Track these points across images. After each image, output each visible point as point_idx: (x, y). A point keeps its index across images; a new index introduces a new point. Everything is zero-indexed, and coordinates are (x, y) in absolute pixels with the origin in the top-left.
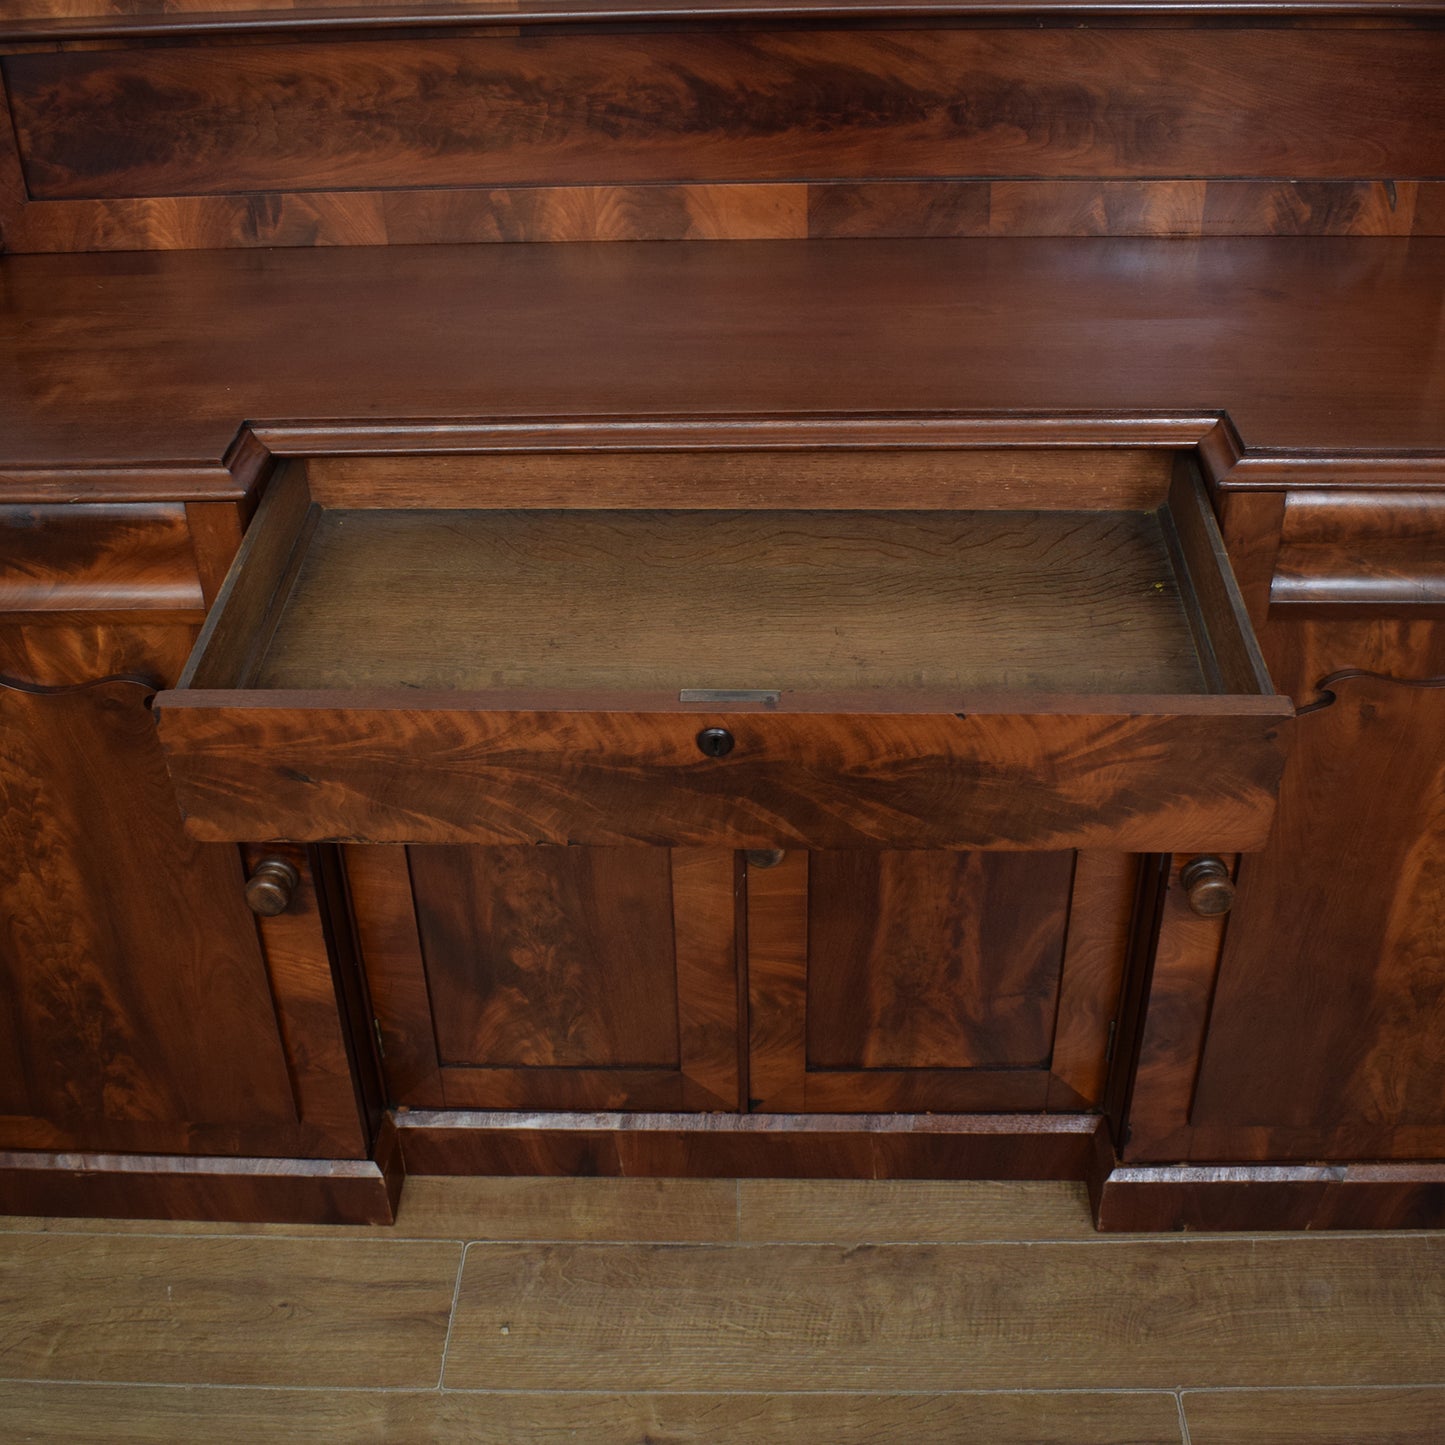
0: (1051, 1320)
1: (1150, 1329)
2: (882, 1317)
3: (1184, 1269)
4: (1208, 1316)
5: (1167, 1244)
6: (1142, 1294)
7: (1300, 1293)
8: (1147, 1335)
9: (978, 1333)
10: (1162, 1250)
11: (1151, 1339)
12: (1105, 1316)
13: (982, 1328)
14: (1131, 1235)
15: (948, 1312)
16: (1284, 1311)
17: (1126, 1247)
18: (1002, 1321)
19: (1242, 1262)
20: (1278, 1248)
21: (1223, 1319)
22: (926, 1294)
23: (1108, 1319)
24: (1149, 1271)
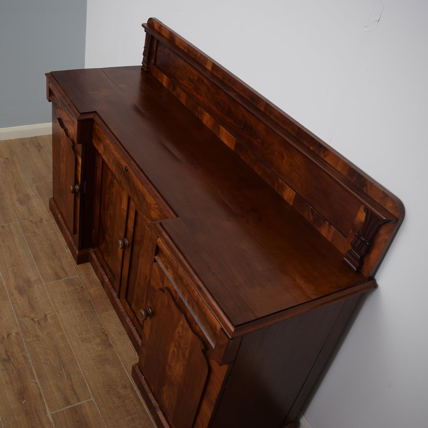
0: (102, 372)
1: (108, 390)
2: (91, 343)
3: (129, 394)
4: (117, 401)
5: (134, 389)
6: (117, 387)
7: (132, 419)
8: (106, 390)
9: (93, 360)
10: (132, 388)
11: (106, 391)
12: (108, 381)
13: (95, 360)
14: (134, 381)
15: (97, 353)
16: (126, 416)
17: (130, 381)
18: (98, 363)
19: (136, 405)
20: (144, 412)
21: (117, 404)
22: (100, 348)
23: (107, 382)
24: (125, 387)
